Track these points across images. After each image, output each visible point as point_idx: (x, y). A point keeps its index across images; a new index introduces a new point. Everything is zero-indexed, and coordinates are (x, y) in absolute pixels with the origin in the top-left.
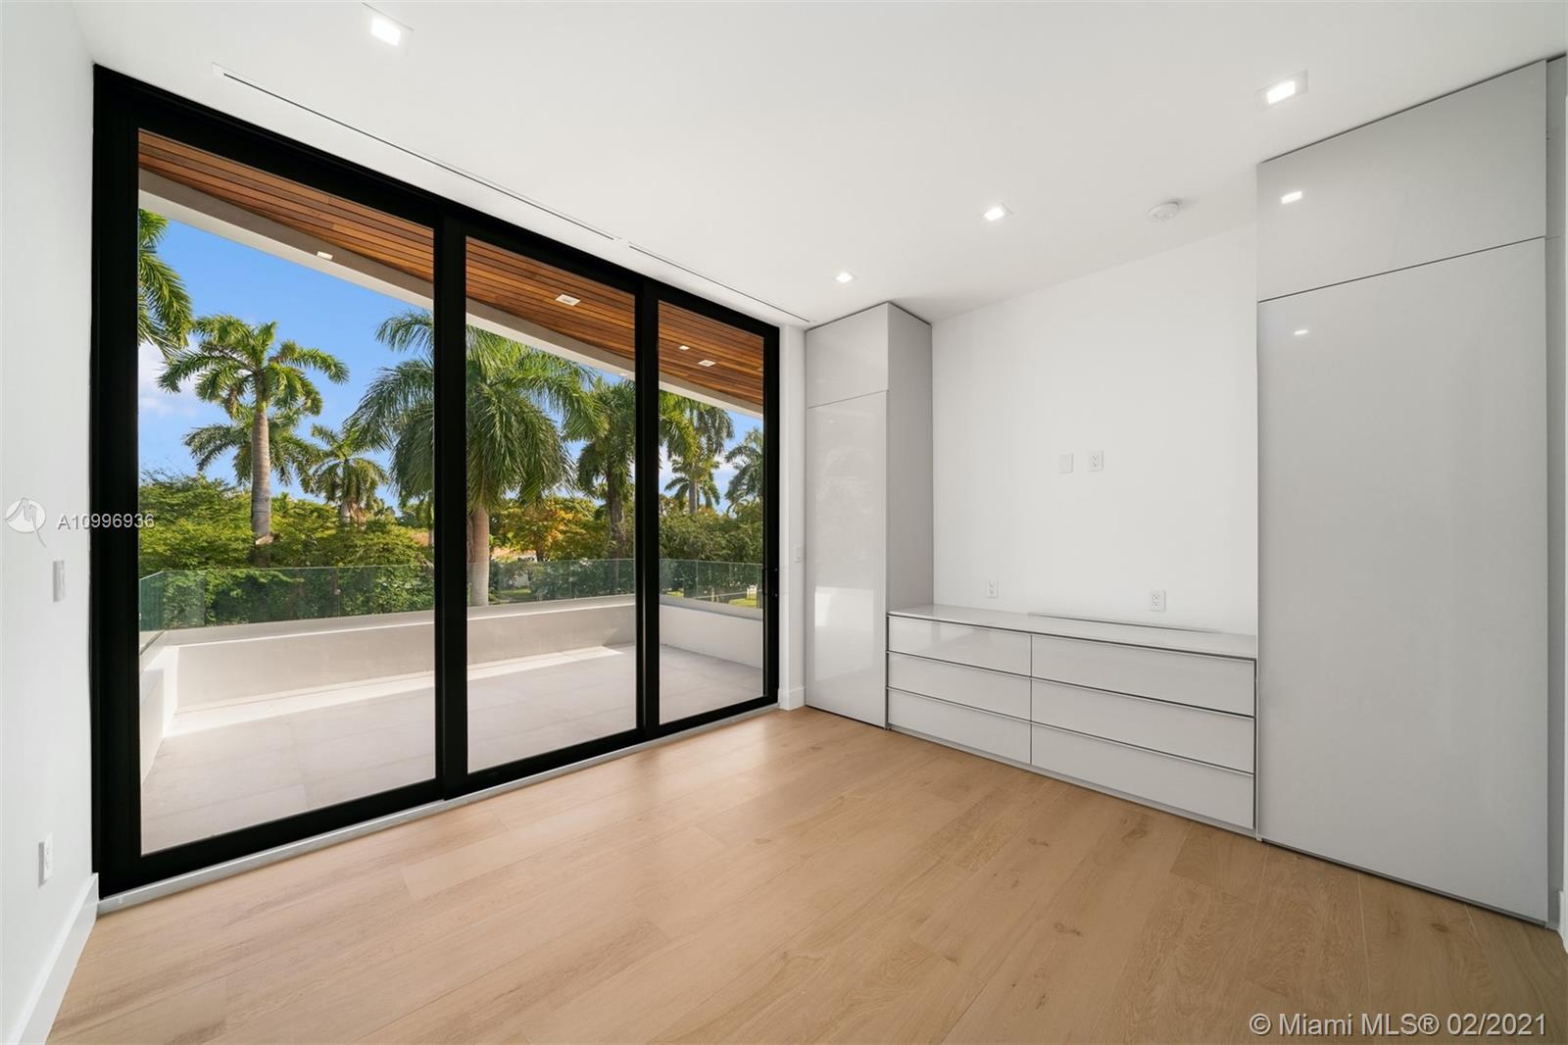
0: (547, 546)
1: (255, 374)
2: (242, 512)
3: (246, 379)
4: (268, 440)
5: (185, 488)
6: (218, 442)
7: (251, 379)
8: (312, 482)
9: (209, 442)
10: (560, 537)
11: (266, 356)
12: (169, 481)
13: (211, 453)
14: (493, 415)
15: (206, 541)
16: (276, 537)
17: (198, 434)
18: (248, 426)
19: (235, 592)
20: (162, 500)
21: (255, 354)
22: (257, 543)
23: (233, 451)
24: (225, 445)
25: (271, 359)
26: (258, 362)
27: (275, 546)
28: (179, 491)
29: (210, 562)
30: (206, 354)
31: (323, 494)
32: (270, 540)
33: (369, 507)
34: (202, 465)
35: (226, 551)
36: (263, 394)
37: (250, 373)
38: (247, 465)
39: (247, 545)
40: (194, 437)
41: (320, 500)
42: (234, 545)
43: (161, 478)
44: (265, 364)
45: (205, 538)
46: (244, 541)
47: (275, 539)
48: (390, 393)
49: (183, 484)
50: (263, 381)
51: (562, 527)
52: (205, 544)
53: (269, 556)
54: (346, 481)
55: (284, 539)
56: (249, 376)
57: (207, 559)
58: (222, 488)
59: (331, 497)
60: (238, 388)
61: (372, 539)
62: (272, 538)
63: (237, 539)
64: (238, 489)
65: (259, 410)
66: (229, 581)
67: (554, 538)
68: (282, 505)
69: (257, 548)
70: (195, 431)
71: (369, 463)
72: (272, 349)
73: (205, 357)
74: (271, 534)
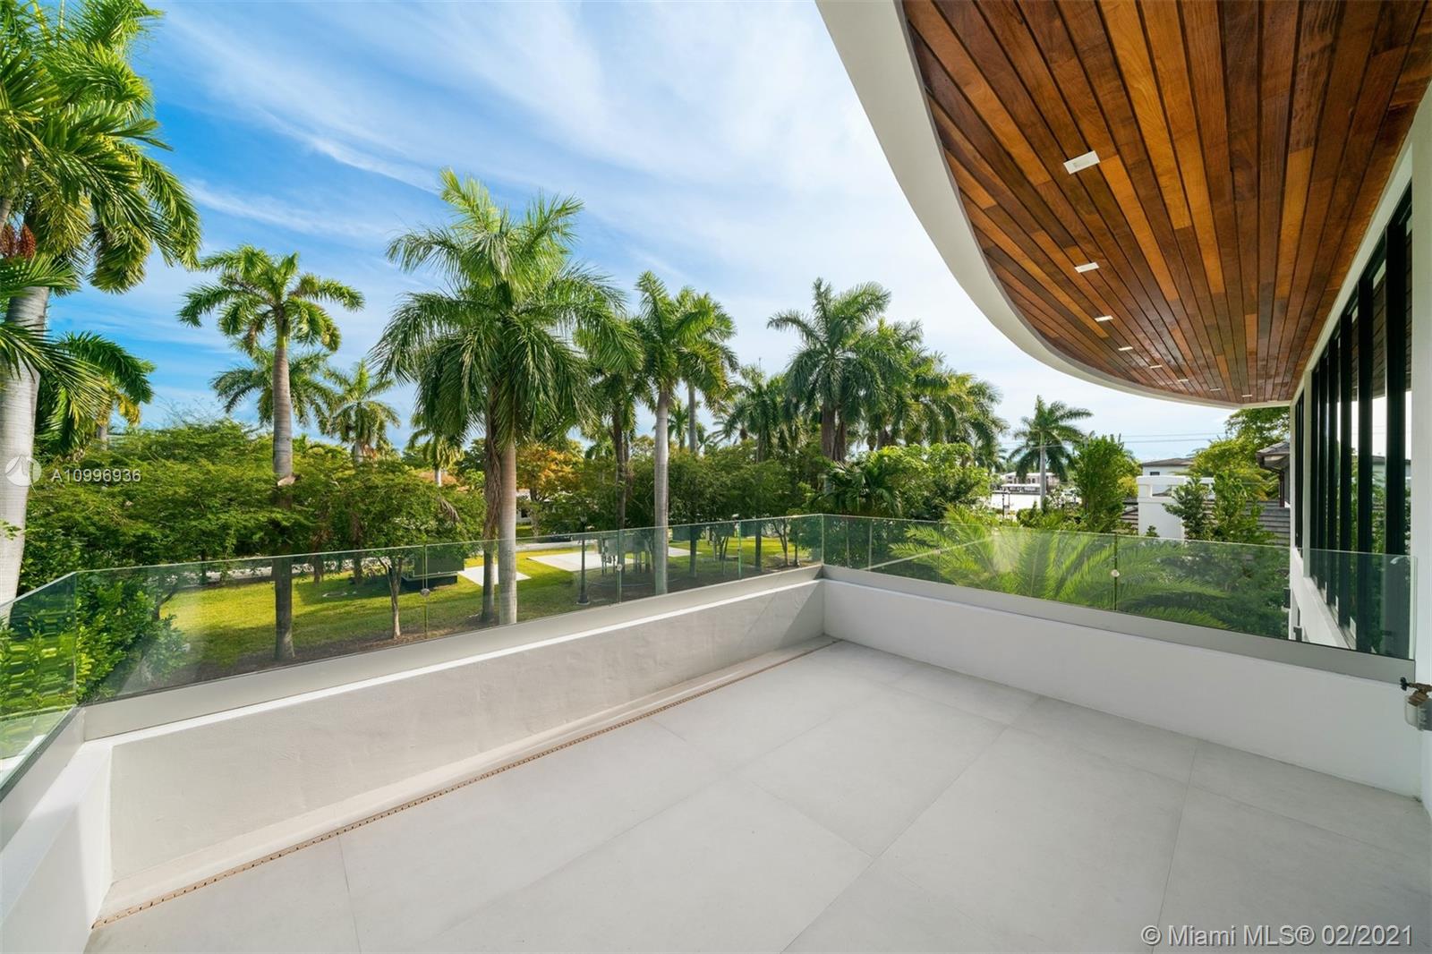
0: (540, 484)
1: (275, 309)
2: (265, 452)
3: (265, 315)
4: (288, 383)
5: (214, 429)
6: (242, 386)
7: (270, 315)
8: (328, 424)
9: (233, 385)
10: (552, 475)
11: (285, 291)
12: (197, 422)
13: (236, 395)
14: (525, 345)
15: (228, 482)
16: (298, 478)
17: (223, 378)
18: (269, 369)
19: (258, 536)
20: (190, 440)
21: (275, 288)
22: (279, 484)
23: (256, 394)
24: (249, 388)
25: (290, 294)
26: (278, 296)
27: (297, 487)
28: (206, 432)
29: (233, 503)
30: (227, 288)
31: (338, 435)
32: (292, 481)
33: (380, 449)
34: (228, 408)
35: (249, 493)
36: (283, 328)
37: (270, 308)
38: (270, 408)
39: (269, 487)
40: (220, 381)
41: (333, 442)
42: (257, 486)
43: (190, 420)
44: (285, 298)
45: (228, 478)
46: (266, 482)
47: (296, 480)
48: (415, 319)
49: (211, 427)
50: (282, 316)
51: (554, 467)
52: (228, 485)
53: (291, 498)
54: (359, 423)
55: (305, 479)
56: (269, 311)
57: (231, 500)
58: (246, 430)
59: (345, 439)
60: (259, 324)
61: (393, 480)
62: (294, 479)
63: (258, 480)
64: (260, 431)
65: (279, 346)
66: (251, 524)
67: (547, 477)
68: (300, 445)
69: (279, 489)
70: (221, 375)
71: (379, 405)
72: (292, 284)
73: (225, 291)
74: (293, 475)
